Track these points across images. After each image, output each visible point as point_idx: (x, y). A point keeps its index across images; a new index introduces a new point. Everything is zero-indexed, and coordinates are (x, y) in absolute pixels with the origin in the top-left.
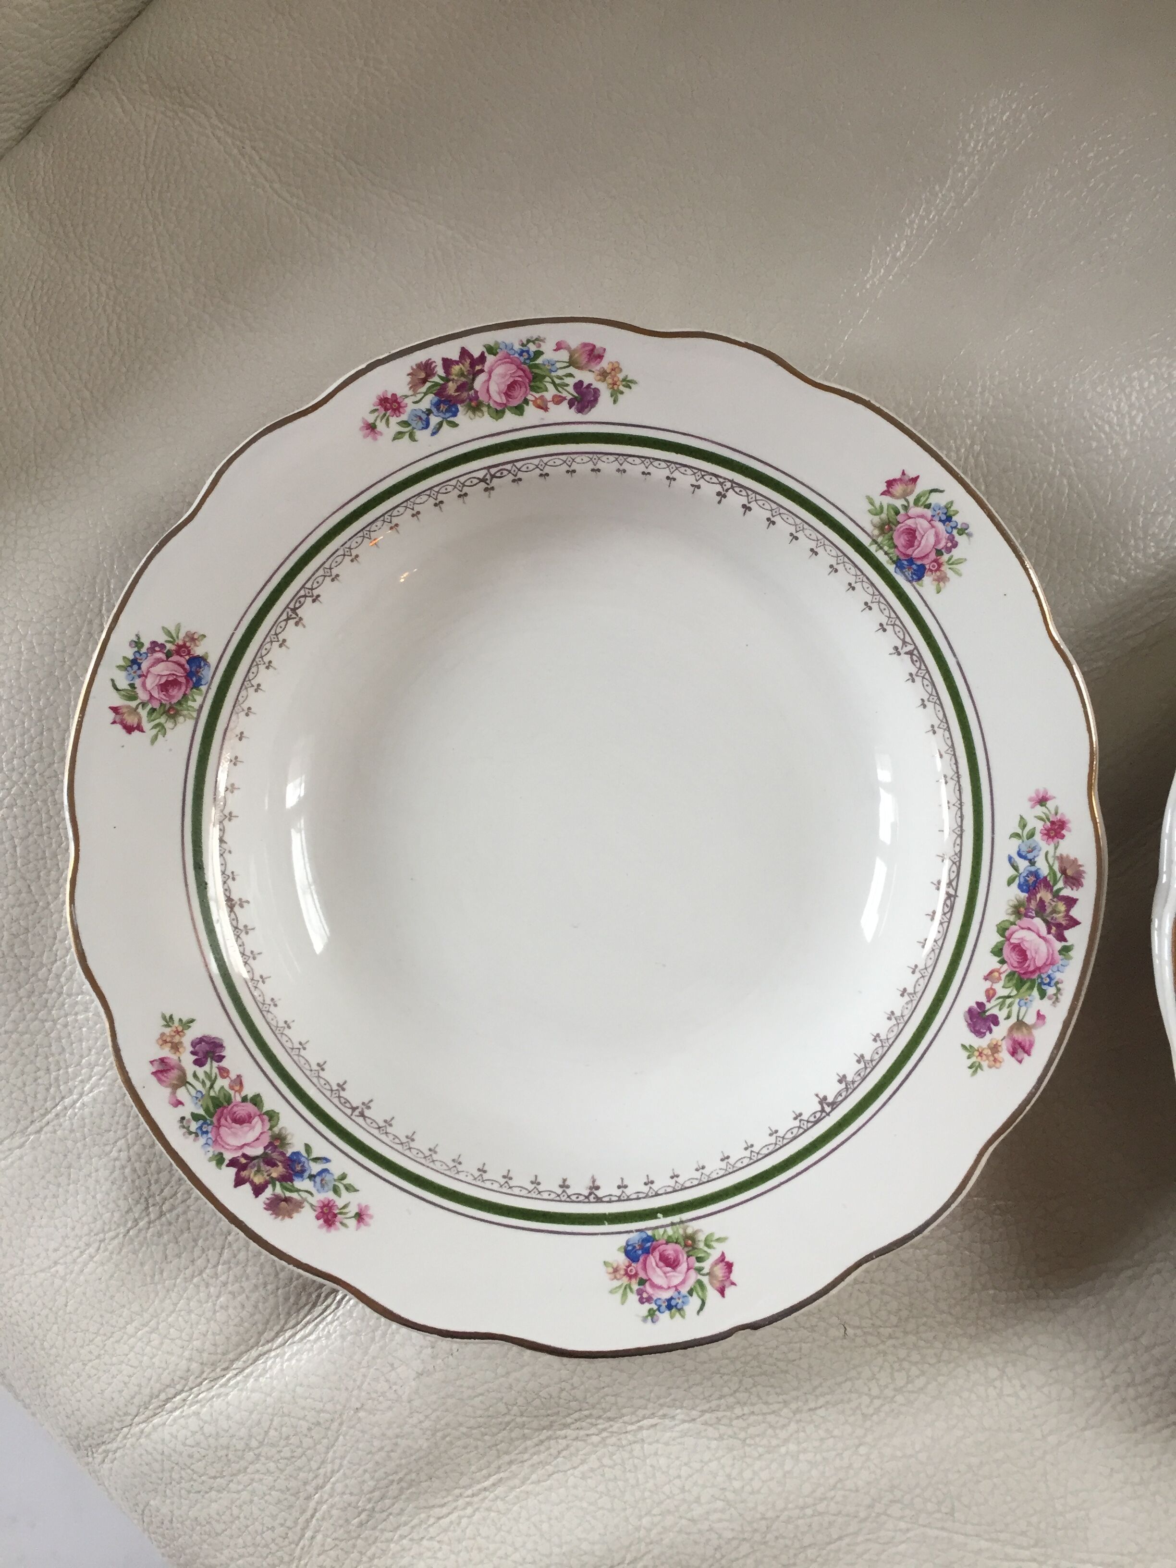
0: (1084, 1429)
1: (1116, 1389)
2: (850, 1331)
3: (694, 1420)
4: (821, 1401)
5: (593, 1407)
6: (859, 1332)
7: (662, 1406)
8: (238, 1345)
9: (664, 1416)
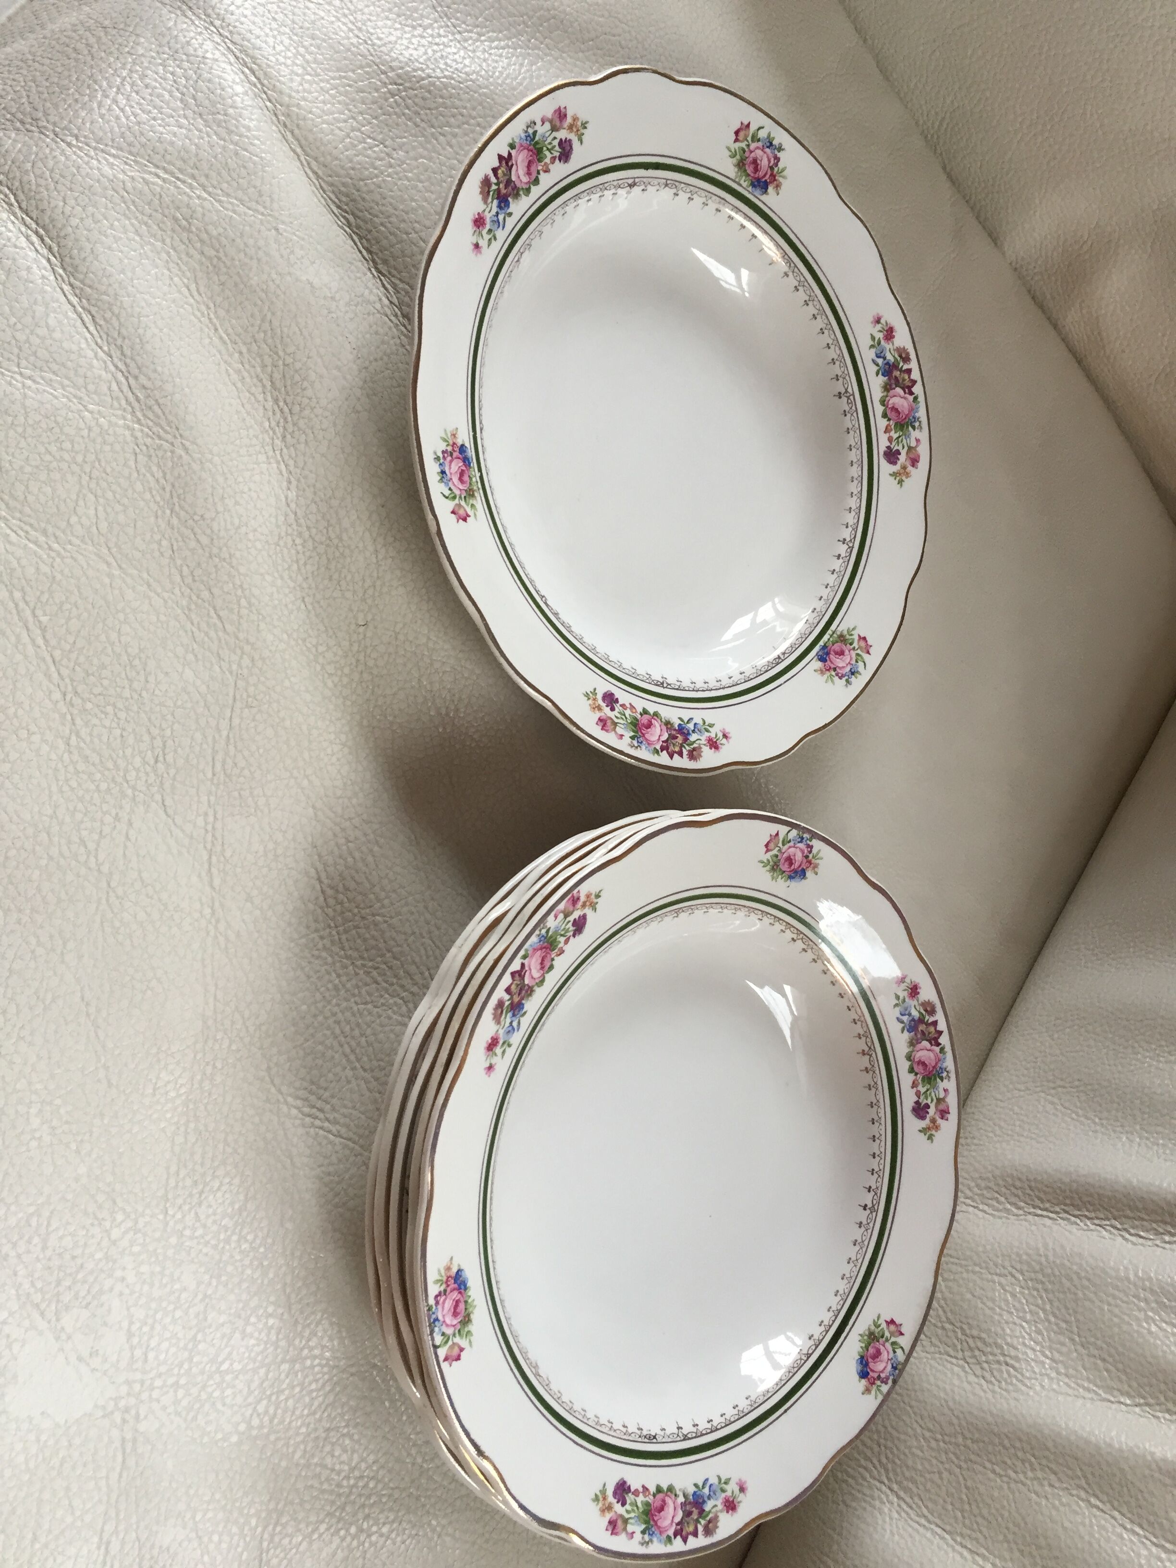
0: (314, 807)
1: (343, 830)
2: (362, 629)
3: (288, 505)
4: (310, 607)
5: (294, 424)
6: (361, 636)
7: (298, 481)
8: (306, 139)
9: (290, 482)
